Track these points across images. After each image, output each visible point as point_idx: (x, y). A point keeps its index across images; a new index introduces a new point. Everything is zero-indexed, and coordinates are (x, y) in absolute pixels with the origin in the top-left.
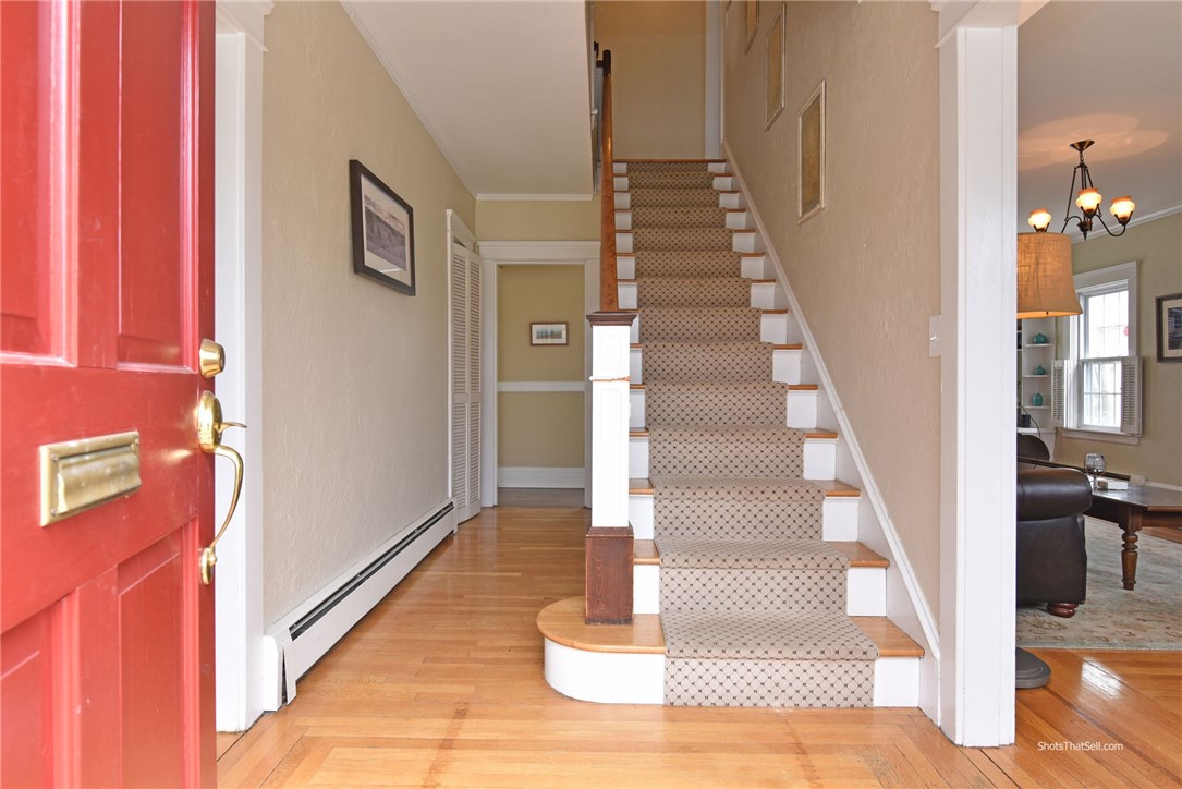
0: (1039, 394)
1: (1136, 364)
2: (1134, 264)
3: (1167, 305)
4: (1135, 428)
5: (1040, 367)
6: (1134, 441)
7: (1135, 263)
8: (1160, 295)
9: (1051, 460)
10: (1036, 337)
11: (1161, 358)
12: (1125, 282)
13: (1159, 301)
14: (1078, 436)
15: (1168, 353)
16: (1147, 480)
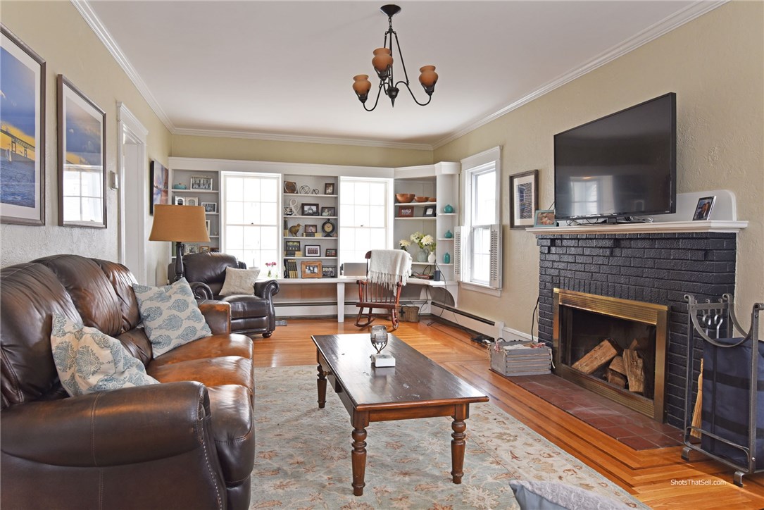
0: (447, 254)
1: (498, 230)
2: (497, 149)
3: (517, 182)
4: (498, 284)
5: (449, 232)
6: (498, 294)
7: (499, 147)
8: (512, 173)
9: (456, 307)
10: (446, 207)
11: (512, 225)
12: (493, 163)
13: (512, 179)
14: (468, 288)
15: (517, 222)
16: (505, 326)
